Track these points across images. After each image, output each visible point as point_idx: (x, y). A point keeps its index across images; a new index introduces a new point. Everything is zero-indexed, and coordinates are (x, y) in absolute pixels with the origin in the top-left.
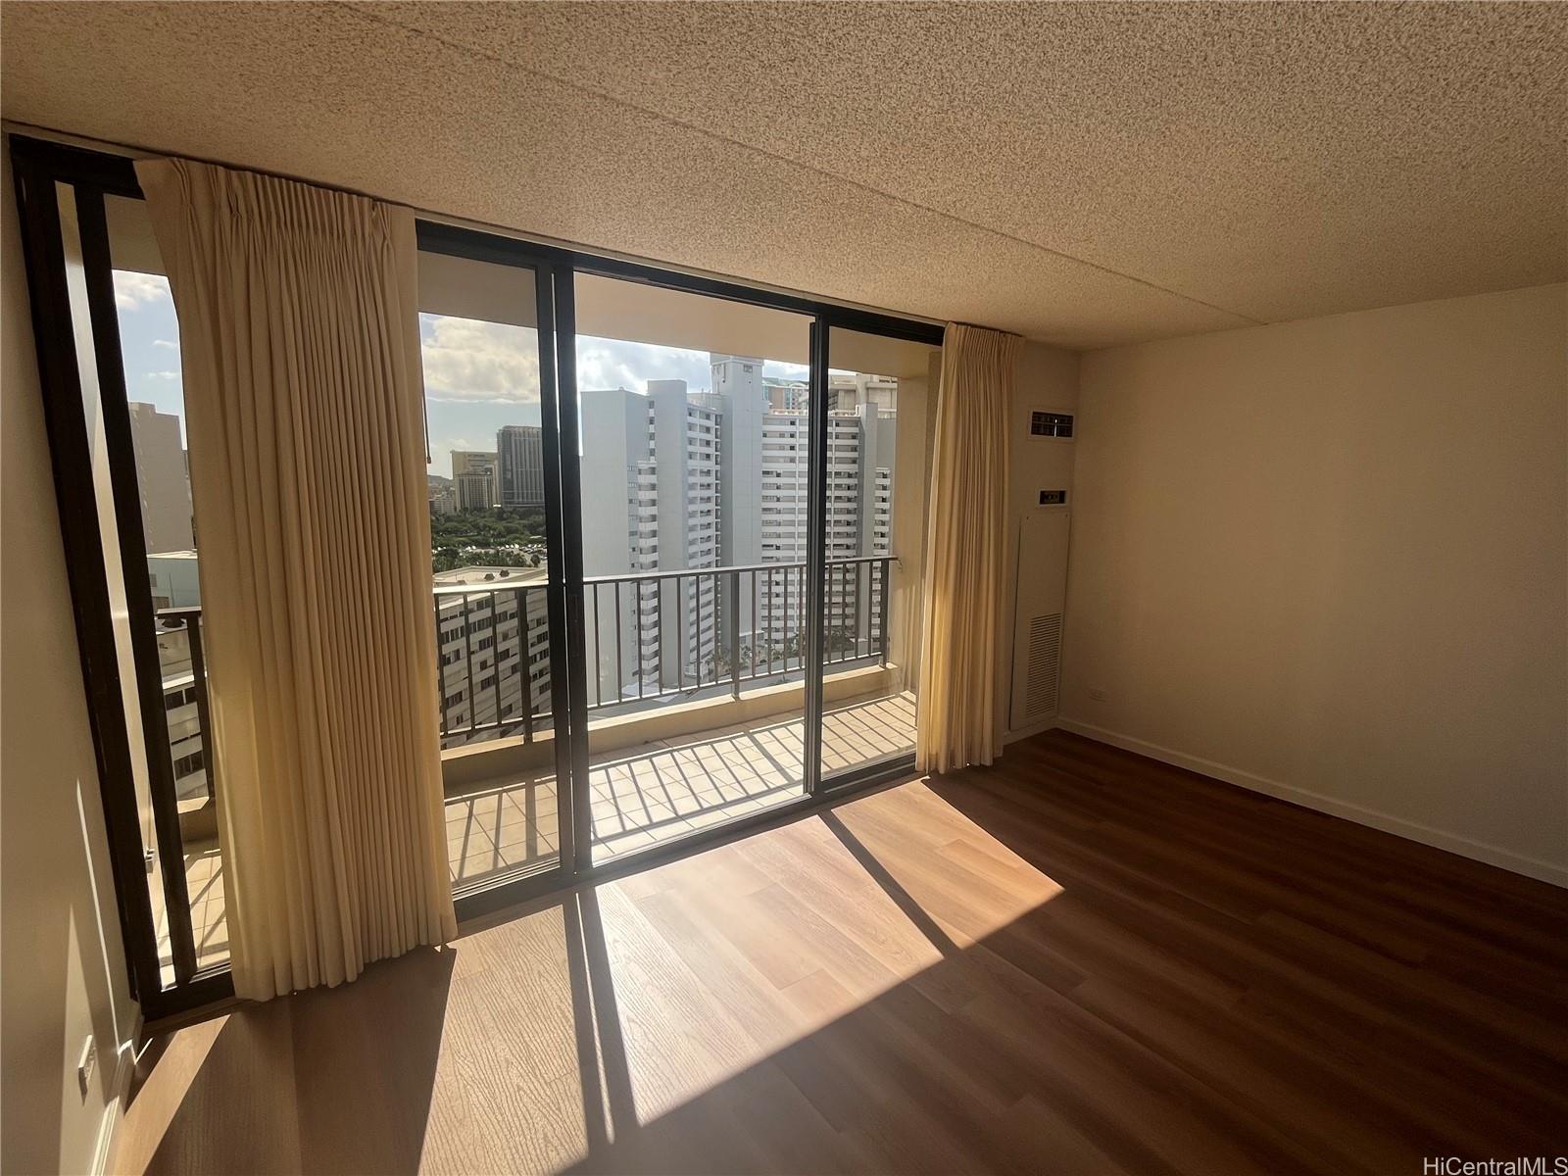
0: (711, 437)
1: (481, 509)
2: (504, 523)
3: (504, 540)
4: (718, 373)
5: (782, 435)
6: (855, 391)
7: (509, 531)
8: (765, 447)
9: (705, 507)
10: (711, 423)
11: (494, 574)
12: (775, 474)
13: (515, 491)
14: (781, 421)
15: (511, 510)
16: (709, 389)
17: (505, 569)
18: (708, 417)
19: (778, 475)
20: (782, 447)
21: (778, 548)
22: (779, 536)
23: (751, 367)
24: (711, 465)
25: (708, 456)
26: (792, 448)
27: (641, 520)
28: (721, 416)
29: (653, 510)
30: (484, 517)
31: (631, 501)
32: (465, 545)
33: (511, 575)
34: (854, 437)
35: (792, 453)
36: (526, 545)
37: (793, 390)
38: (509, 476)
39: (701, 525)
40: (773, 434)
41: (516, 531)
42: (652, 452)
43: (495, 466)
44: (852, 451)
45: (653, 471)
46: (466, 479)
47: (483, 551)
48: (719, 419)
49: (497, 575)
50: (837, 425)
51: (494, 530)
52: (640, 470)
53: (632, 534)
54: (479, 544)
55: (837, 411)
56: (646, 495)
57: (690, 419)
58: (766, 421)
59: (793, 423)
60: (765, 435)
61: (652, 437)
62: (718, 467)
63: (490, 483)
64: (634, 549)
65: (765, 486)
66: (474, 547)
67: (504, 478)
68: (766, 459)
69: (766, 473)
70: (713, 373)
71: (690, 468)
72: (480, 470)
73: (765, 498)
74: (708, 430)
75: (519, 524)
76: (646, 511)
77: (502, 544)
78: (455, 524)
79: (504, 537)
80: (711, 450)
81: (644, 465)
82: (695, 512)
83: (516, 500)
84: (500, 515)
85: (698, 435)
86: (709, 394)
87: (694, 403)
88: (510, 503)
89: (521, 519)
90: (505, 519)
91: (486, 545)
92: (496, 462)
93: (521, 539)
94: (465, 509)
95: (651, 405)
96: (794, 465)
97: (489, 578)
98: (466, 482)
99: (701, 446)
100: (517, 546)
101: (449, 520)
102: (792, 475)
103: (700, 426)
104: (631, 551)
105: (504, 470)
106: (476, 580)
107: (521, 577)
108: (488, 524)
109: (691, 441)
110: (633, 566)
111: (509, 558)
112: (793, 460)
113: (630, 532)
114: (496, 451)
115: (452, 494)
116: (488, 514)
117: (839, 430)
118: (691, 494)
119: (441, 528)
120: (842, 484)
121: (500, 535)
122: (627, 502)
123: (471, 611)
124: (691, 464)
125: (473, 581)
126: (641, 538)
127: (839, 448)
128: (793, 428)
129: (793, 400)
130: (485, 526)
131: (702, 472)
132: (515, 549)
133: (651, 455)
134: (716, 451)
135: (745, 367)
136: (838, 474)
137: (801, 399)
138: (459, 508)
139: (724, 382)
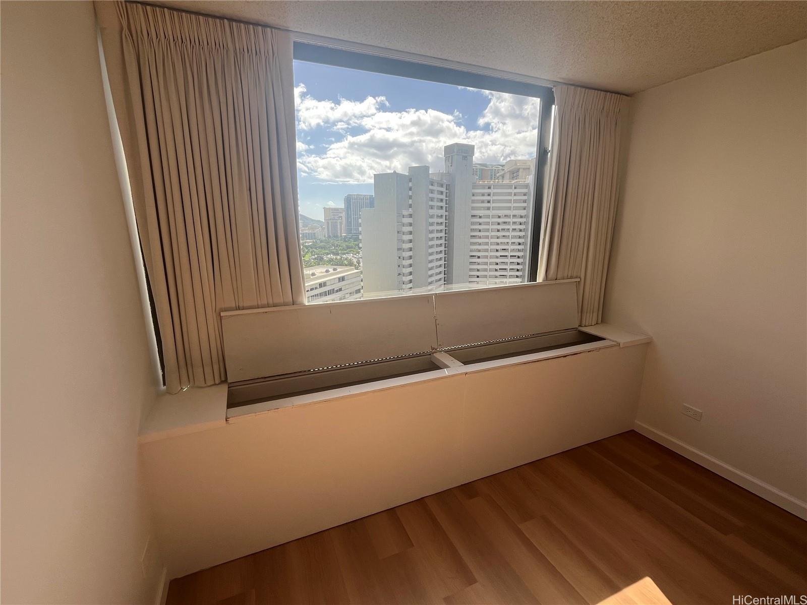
0: (443, 197)
1: (336, 237)
2: (347, 243)
3: (345, 251)
4: (448, 161)
5: (483, 195)
6: (529, 169)
7: (348, 247)
8: (473, 202)
9: (439, 235)
10: (443, 189)
11: (330, 270)
12: (478, 217)
13: (353, 227)
14: (483, 187)
15: (350, 237)
16: (443, 170)
17: (335, 267)
18: (442, 186)
19: (480, 217)
20: (483, 202)
21: (479, 257)
22: (479, 251)
23: (467, 157)
24: (443, 212)
25: (442, 207)
26: (489, 202)
27: (404, 242)
28: (449, 185)
29: (410, 237)
30: (338, 240)
31: (398, 232)
32: (328, 254)
33: (338, 270)
34: (525, 195)
35: (488, 205)
36: (356, 254)
37: (495, 170)
38: (350, 220)
39: (436, 245)
40: (478, 194)
41: (352, 247)
42: (410, 206)
43: (343, 215)
44: (523, 202)
45: (411, 216)
46: (330, 222)
47: (335, 257)
48: (448, 187)
49: (331, 270)
50: (515, 188)
51: (342, 247)
52: (403, 215)
53: (399, 249)
54: (334, 254)
55: (518, 180)
56: (407, 229)
57: (431, 187)
58: (475, 186)
59: (489, 188)
60: (473, 195)
61: (410, 197)
62: (447, 213)
63: (341, 223)
64: (399, 258)
65: (473, 224)
66: (332, 255)
67: (348, 221)
68: (473, 208)
69: (473, 216)
70: (445, 161)
71: (431, 214)
72: (336, 217)
73: (472, 230)
74: (442, 193)
75: (354, 244)
76: (407, 237)
77: (344, 254)
78: (325, 244)
79: (345, 250)
80: (443, 204)
81: (405, 213)
82: (433, 238)
83: (353, 232)
84: (345, 239)
85: (436, 196)
86: (443, 173)
87: (435, 179)
88: (350, 233)
89: (354, 241)
90: (347, 241)
91: (338, 254)
92: (344, 213)
93: (354, 251)
94: (329, 237)
95: (410, 180)
96: (489, 211)
97: (327, 271)
98: (330, 224)
99: (437, 202)
100: (351, 255)
101: (321, 242)
102: (488, 217)
103: (437, 191)
104: (398, 258)
105: (348, 217)
106: (322, 272)
107: (343, 271)
108: (339, 244)
109: (432, 199)
110: (399, 266)
111: (346, 261)
112: (488, 209)
113: (398, 249)
114: (343, 207)
115: (323, 229)
116: (339, 239)
117: (516, 191)
118: (431, 228)
119: (318, 246)
120: (516, 222)
121: (344, 249)
122: (396, 232)
123: (316, 288)
124: (431, 212)
125: (320, 273)
126: (403, 251)
127: (516, 201)
128: (489, 191)
129: (495, 175)
130: (337, 245)
131: (438, 216)
132: (350, 256)
133: (410, 207)
134: (446, 204)
135: (463, 157)
136: (514, 216)
137: (498, 175)
138: (326, 236)
139: (451, 166)
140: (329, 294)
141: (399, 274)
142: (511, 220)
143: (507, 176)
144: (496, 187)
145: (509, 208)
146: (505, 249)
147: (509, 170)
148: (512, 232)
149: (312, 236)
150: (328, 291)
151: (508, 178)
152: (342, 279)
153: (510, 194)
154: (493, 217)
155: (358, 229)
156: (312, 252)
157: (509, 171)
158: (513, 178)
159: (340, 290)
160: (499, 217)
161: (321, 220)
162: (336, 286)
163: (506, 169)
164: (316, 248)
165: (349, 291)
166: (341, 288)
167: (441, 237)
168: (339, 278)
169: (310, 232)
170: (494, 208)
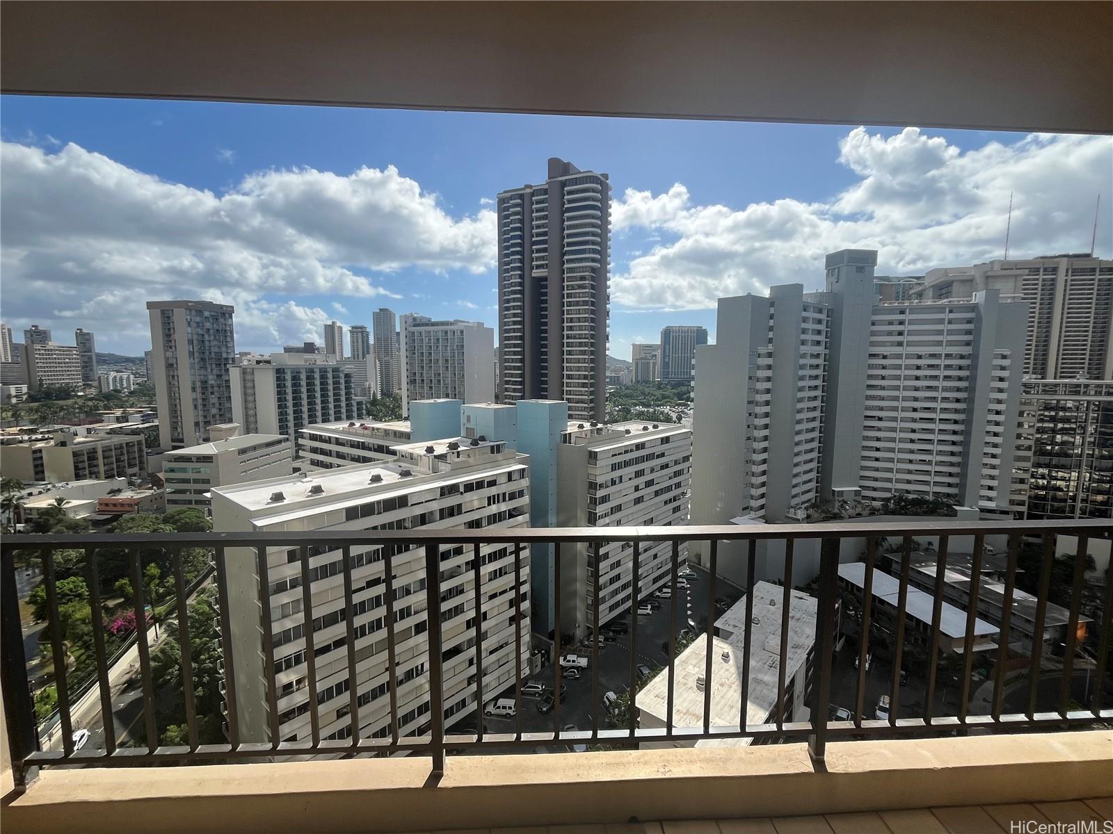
0: (822, 327)
1: (647, 382)
2: (661, 391)
3: (660, 403)
4: (832, 275)
5: (891, 323)
6: (971, 281)
7: (664, 397)
8: (873, 334)
10: (823, 316)
11: (649, 427)
12: (881, 356)
13: (670, 370)
14: (891, 311)
15: (666, 382)
16: (823, 288)
17: (656, 423)
18: (820, 311)
19: (885, 357)
20: (890, 333)
21: (880, 419)
22: (881, 409)
23: (863, 268)
24: (820, 349)
25: (818, 343)
26: (901, 334)
27: (757, 392)
28: (832, 310)
29: (768, 385)
30: (649, 387)
31: (750, 378)
32: (636, 405)
33: (660, 428)
34: (969, 322)
35: (900, 338)
36: (675, 407)
37: (904, 285)
38: (667, 360)
39: (808, 398)
40: (882, 323)
41: (669, 397)
42: (770, 341)
43: (659, 353)
44: (966, 334)
45: (770, 355)
46: (640, 362)
47: (646, 410)
48: (830, 313)
50: (951, 311)
51: (654, 396)
52: (759, 354)
53: (750, 402)
54: (644, 405)
55: (954, 299)
56: (764, 373)
57: (804, 314)
58: (876, 311)
59: (902, 312)
60: (873, 324)
61: (771, 329)
62: (827, 351)
63: (654, 364)
64: (750, 414)
65: (871, 367)
66: (641, 407)
67: (664, 361)
68: (873, 344)
69: (872, 356)
71: (802, 352)
72: (649, 356)
73: (870, 377)
74: (820, 322)
75: (671, 392)
76: (763, 386)
77: (658, 406)
78: (631, 391)
79: (660, 401)
80: (822, 338)
81: (763, 351)
82: (804, 387)
83: (670, 376)
84: (659, 386)
85: (810, 326)
86: (823, 292)
87: (809, 301)
88: (666, 378)
89: (672, 389)
90: (662, 389)
91: (649, 406)
92: (659, 351)
93: (672, 403)
94: (638, 382)
95: (772, 304)
96: (902, 348)
97: (645, 429)
98: (640, 364)
99: (812, 334)
100: (668, 407)
101: (627, 388)
102: (899, 356)
103: (813, 318)
104: (748, 415)
105: (664, 356)
106: (638, 430)
107: (665, 430)
108: (651, 392)
109: (804, 331)
110: (749, 427)
111: (661, 416)
112: (900, 344)
113: (748, 401)
114: (660, 343)
115: (630, 371)
116: (651, 385)
117: (952, 316)
118: (801, 373)
119: (622, 393)
120: (952, 365)
121: (658, 400)
122: (747, 378)
123: (632, 451)
124: (803, 349)
125: (635, 430)
126: (756, 406)
127: (950, 332)
128: (901, 317)
129: (904, 293)
130: (649, 393)
131: (812, 356)
132: (667, 409)
133: (770, 343)
134: (826, 338)
135: (857, 268)
136: (948, 356)
137: (911, 292)
138: (634, 381)
139: (837, 282)
140: (647, 460)
141: (749, 438)
142: (942, 362)
143: (930, 293)
144: (913, 310)
145: (939, 343)
146: (929, 408)
147: (932, 284)
148: (943, 380)
149: (615, 381)
150: (647, 455)
151: (931, 295)
152: (666, 440)
153: (941, 321)
154: (908, 356)
155: (690, 372)
156: (614, 403)
157: (933, 286)
158: (940, 297)
159: (663, 455)
160: (920, 357)
161: (627, 360)
162: (658, 450)
163: (927, 283)
164: (620, 397)
165: (674, 458)
166: (664, 453)
167: (816, 386)
168: (662, 439)
169: (613, 375)
170: (909, 344)
